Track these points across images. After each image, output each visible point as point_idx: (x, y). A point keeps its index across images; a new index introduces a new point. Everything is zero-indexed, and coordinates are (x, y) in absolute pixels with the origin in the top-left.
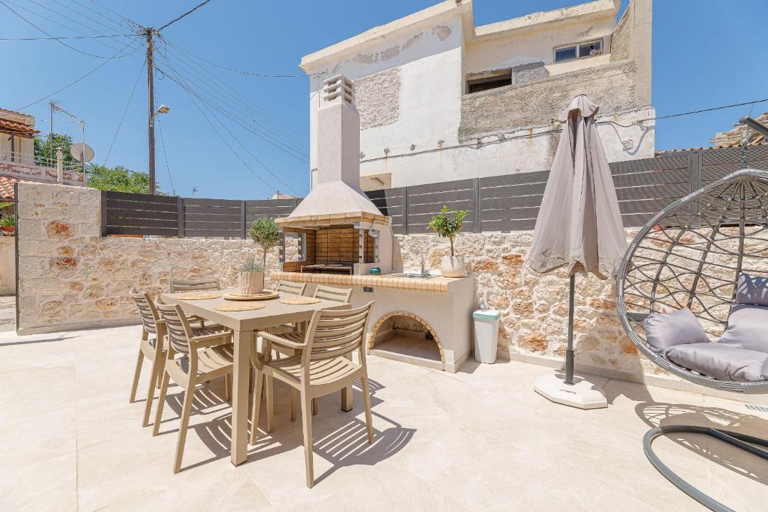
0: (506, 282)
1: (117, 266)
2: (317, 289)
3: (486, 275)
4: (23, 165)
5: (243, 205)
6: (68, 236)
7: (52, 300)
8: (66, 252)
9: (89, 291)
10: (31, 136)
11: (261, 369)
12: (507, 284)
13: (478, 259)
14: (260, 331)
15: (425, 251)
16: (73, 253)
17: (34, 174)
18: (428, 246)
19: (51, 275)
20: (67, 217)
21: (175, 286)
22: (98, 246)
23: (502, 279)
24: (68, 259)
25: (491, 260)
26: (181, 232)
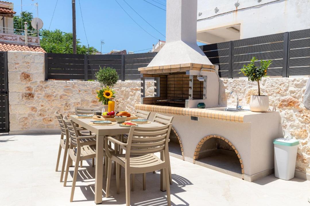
0: (305, 117)
1: (53, 98)
2: (155, 116)
3: (289, 112)
4: (8, 35)
5: (123, 57)
6: (29, 80)
7: (23, 117)
8: (29, 90)
9: (39, 113)
10: (12, 16)
11: (111, 158)
12: (306, 119)
13: (283, 98)
14: (109, 136)
15: (242, 91)
16: (32, 90)
17: (14, 40)
18: (245, 87)
19: (22, 103)
20: (29, 70)
21: (78, 111)
22: (44, 86)
23: (302, 115)
24: (30, 94)
25: (294, 99)
26: (86, 77)
